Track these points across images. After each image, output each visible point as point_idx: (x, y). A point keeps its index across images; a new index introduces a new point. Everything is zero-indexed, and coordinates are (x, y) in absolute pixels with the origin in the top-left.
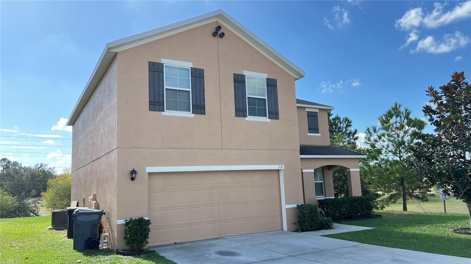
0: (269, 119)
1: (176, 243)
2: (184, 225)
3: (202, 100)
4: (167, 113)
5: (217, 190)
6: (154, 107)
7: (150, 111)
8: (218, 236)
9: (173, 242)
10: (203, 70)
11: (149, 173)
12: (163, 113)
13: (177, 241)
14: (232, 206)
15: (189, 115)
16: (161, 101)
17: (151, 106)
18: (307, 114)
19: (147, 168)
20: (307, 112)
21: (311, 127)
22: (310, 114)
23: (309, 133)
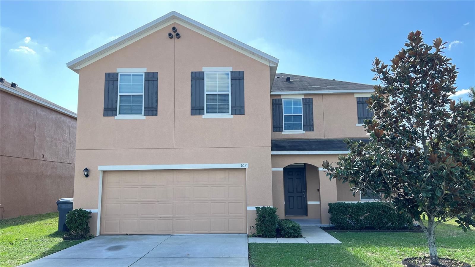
0: (231, 114)
1: (127, 234)
2: (136, 219)
3: (154, 101)
4: (119, 117)
5: (172, 188)
6: (107, 113)
7: (104, 117)
8: (170, 232)
9: (125, 233)
10: (157, 73)
11: (104, 172)
12: (116, 118)
13: (129, 233)
14: (188, 204)
15: (141, 117)
16: (114, 107)
17: (105, 112)
18: (357, 100)
19: (99, 166)
20: (357, 98)
21: (362, 116)
22: (361, 100)
23: (358, 123)
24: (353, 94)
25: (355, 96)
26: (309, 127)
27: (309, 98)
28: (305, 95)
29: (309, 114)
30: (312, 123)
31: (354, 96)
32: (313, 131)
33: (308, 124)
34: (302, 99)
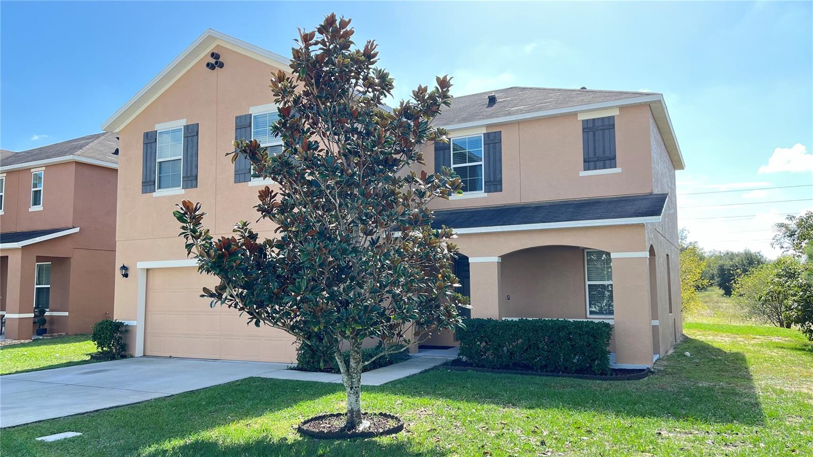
1: (170, 356)
4: (158, 193)
6: (147, 188)
7: (143, 194)
8: (217, 357)
10: (198, 124)
11: (148, 270)
12: (154, 194)
13: (173, 355)
15: (180, 191)
16: (152, 179)
17: (144, 186)
18: (583, 126)
19: (138, 263)
20: (583, 121)
21: (591, 155)
22: (590, 125)
23: (584, 170)
24: (575, 114)
25: (579, 119)
26: (495, 184)
27: (495, 132)
28: (488, 126)
29: (495, 161)
30: (499, 177)
31: (577, 118)
32: (502, 191)
33: (492, 180)
34: (483, 135)
